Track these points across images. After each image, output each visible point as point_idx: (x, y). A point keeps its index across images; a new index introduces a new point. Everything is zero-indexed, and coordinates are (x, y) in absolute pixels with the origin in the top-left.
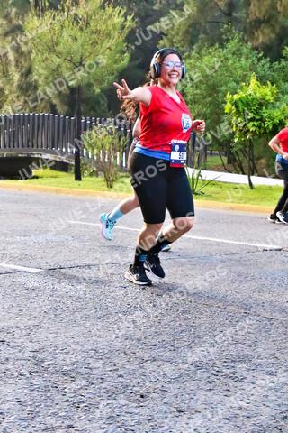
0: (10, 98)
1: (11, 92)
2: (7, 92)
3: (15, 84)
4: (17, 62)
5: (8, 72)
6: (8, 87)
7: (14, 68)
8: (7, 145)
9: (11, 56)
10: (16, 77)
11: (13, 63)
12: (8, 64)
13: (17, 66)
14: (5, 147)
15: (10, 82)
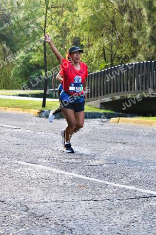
0: (143, 48)
1: (144, 43)
2: (140, 43)
3: (148, 36)
4: (149, 17)
5: (141, 26)
6: (141, 38)
7: (146, 22)
8: (140, 88)
9: (145, 12)
10: (149, 30)
11: (146, 18)
12: (141, 19)
13: (149, 20)
14: (138, 89)
15: (143, 34)
